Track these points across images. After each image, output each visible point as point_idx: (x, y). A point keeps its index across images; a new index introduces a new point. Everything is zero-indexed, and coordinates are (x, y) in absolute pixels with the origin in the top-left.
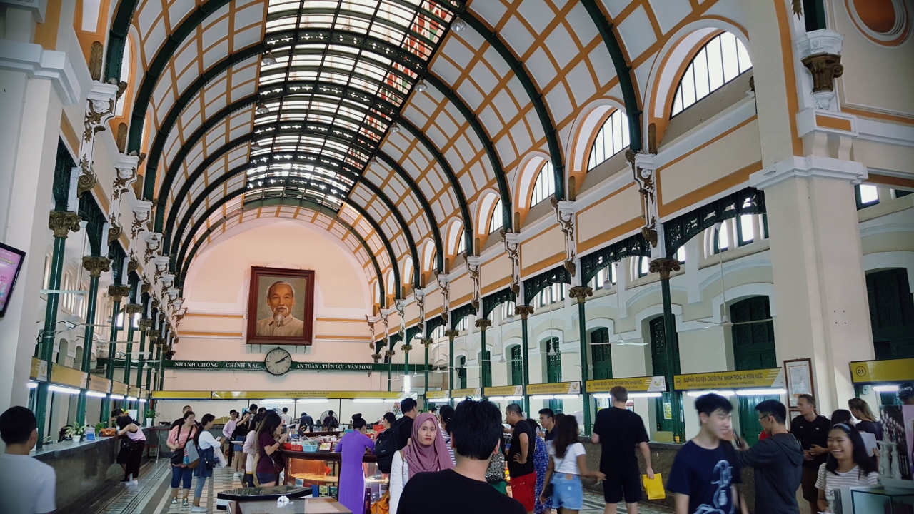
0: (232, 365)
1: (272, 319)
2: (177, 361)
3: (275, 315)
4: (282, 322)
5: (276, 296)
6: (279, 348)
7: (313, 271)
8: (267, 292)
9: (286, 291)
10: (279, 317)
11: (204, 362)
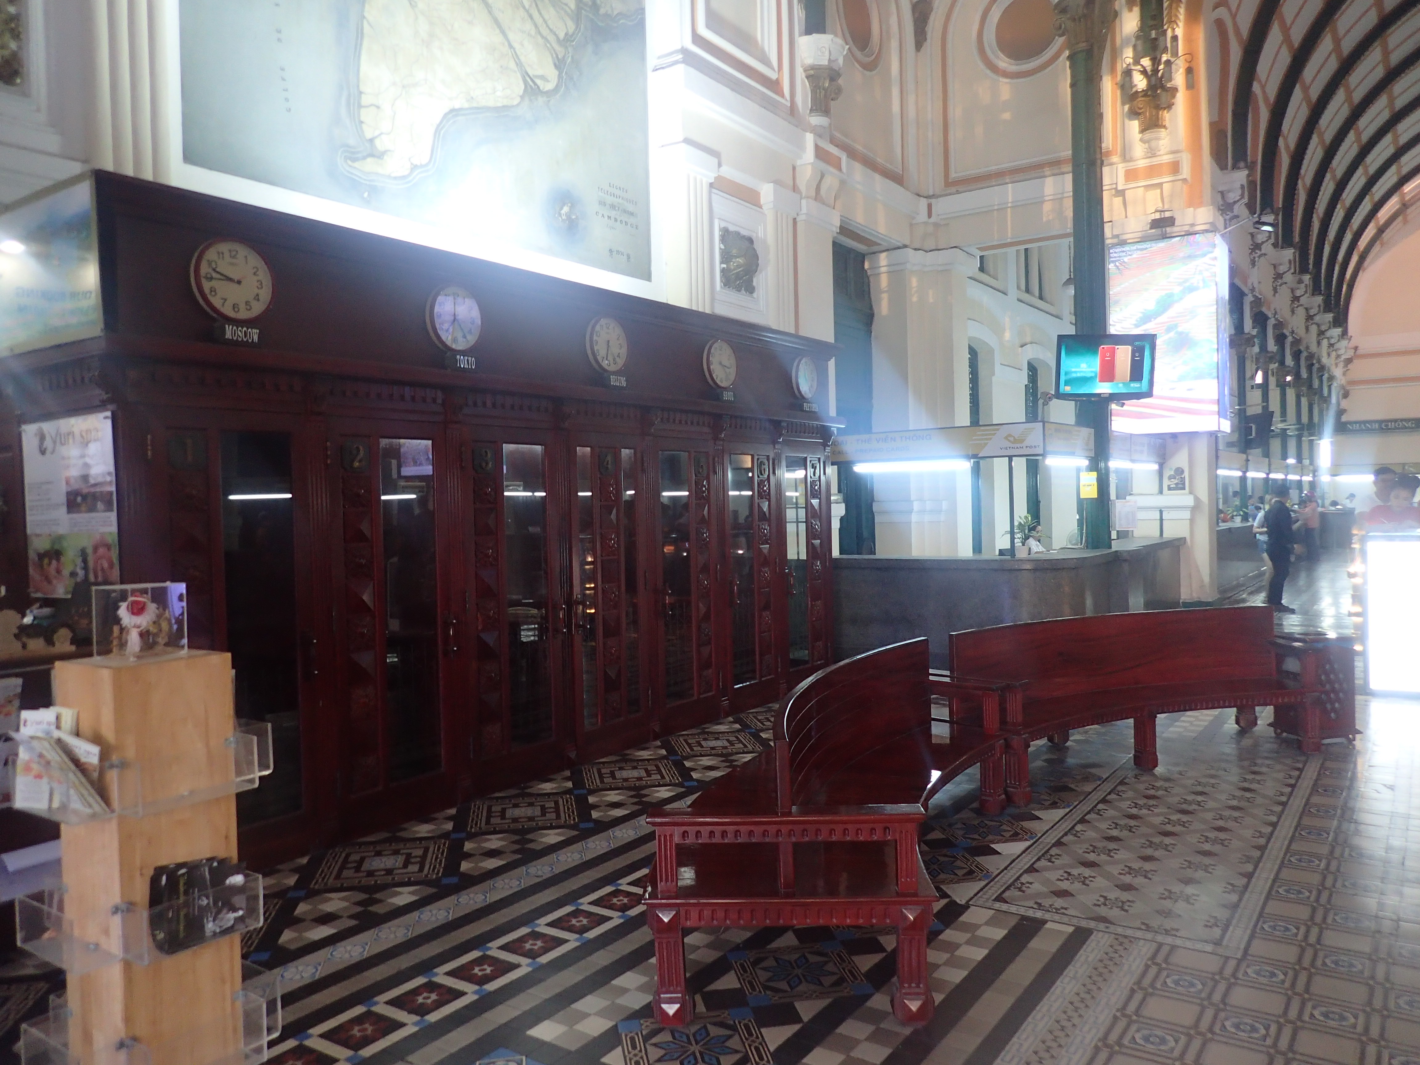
2: (1353, 423)
11: (1391, 421)
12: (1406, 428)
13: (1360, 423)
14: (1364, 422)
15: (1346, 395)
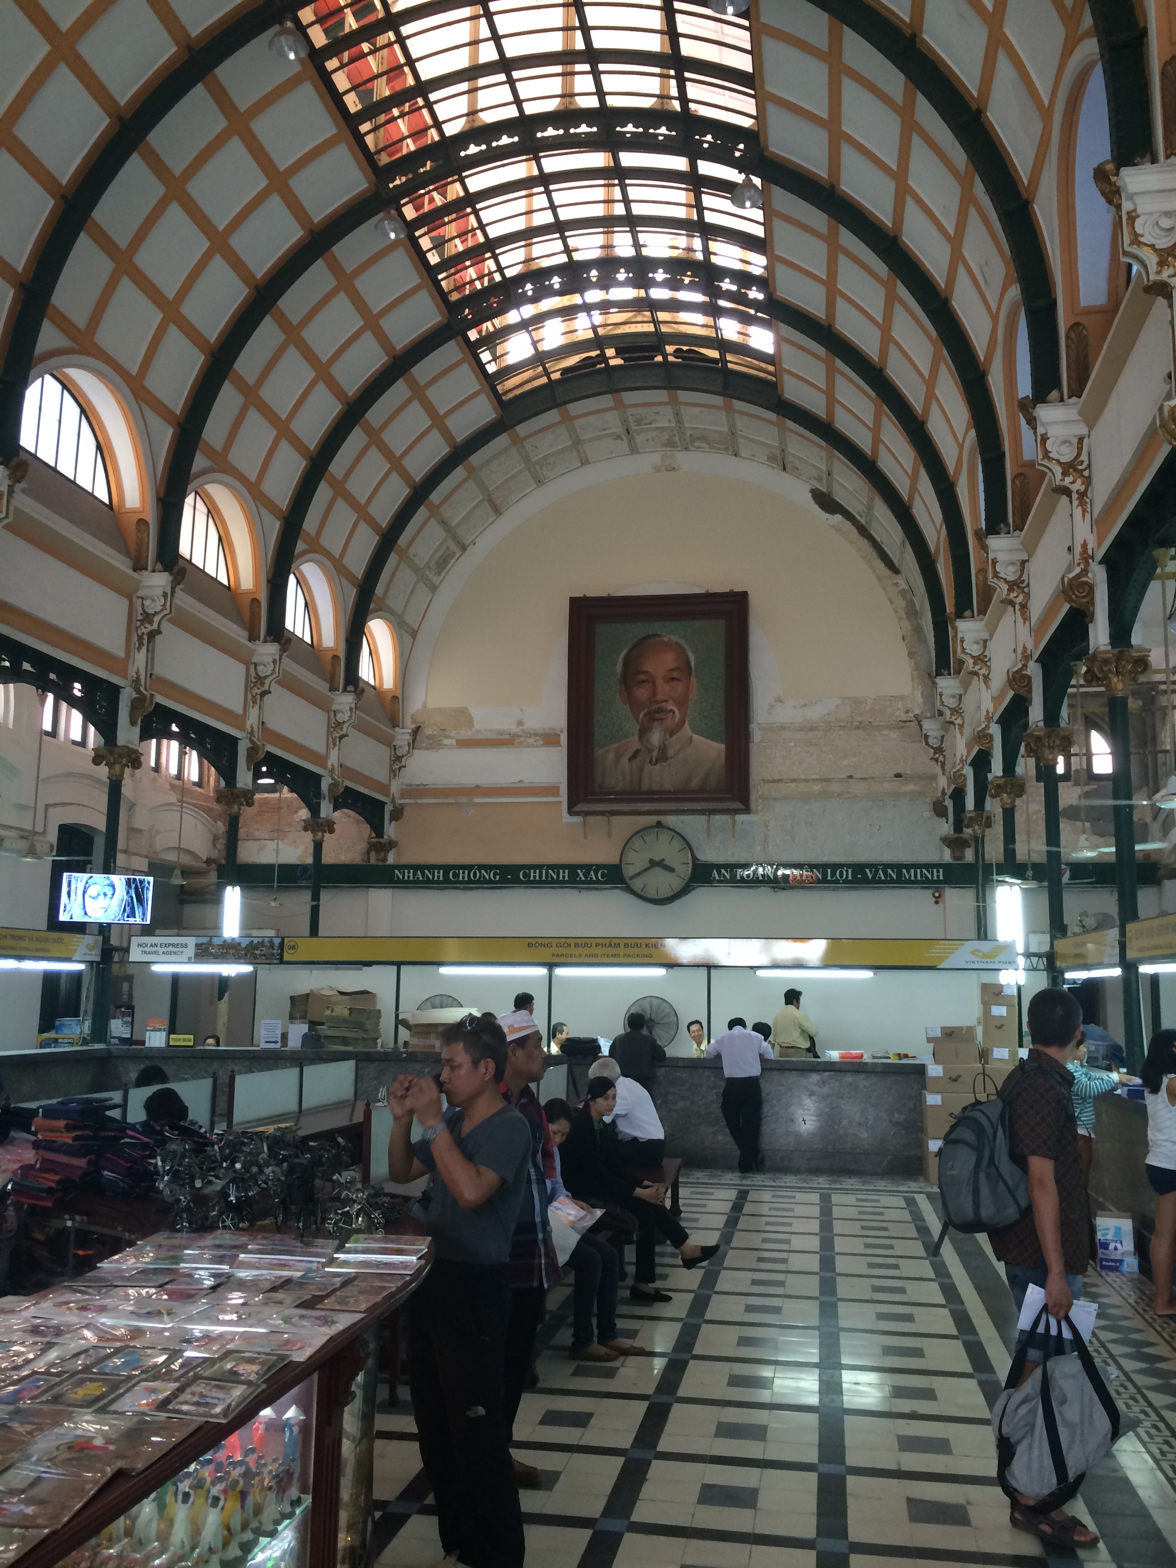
0: (534, 875)
1: (634, 743)
2: (402, 867)
3: (643, 732)
4: (663, 749)
5: (642, 677)
6: (659, 824)
7: (744, 595)
8: (619, 667)
9: (669, 660)
10: (656, 737)
11: (464, 867)
12: (486, 881)
13: (416, 868)
14: (422, 868)
15: (397, 815)
